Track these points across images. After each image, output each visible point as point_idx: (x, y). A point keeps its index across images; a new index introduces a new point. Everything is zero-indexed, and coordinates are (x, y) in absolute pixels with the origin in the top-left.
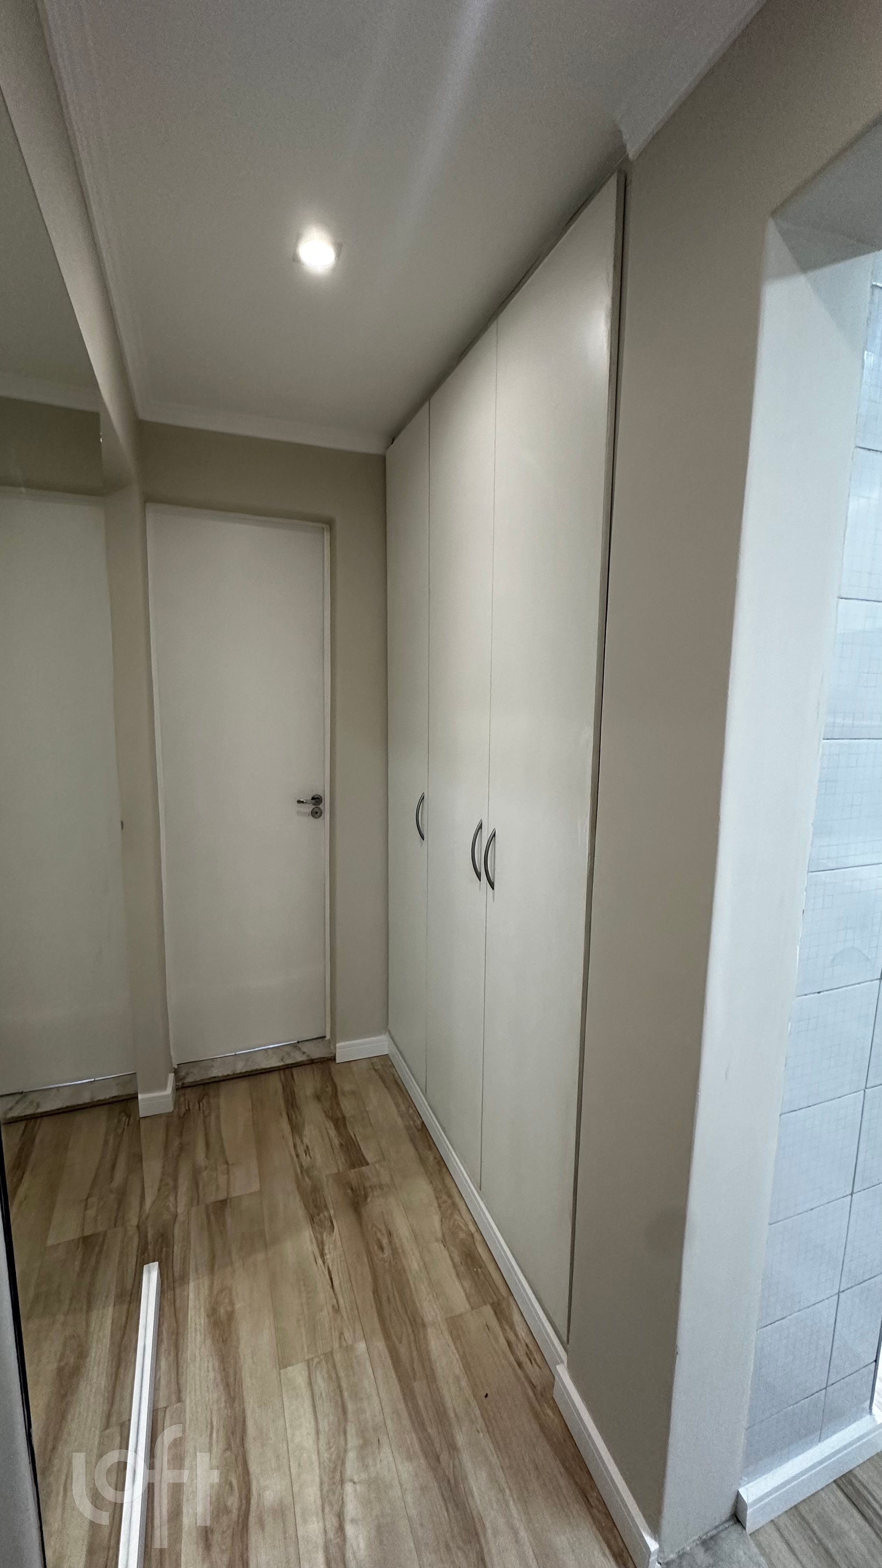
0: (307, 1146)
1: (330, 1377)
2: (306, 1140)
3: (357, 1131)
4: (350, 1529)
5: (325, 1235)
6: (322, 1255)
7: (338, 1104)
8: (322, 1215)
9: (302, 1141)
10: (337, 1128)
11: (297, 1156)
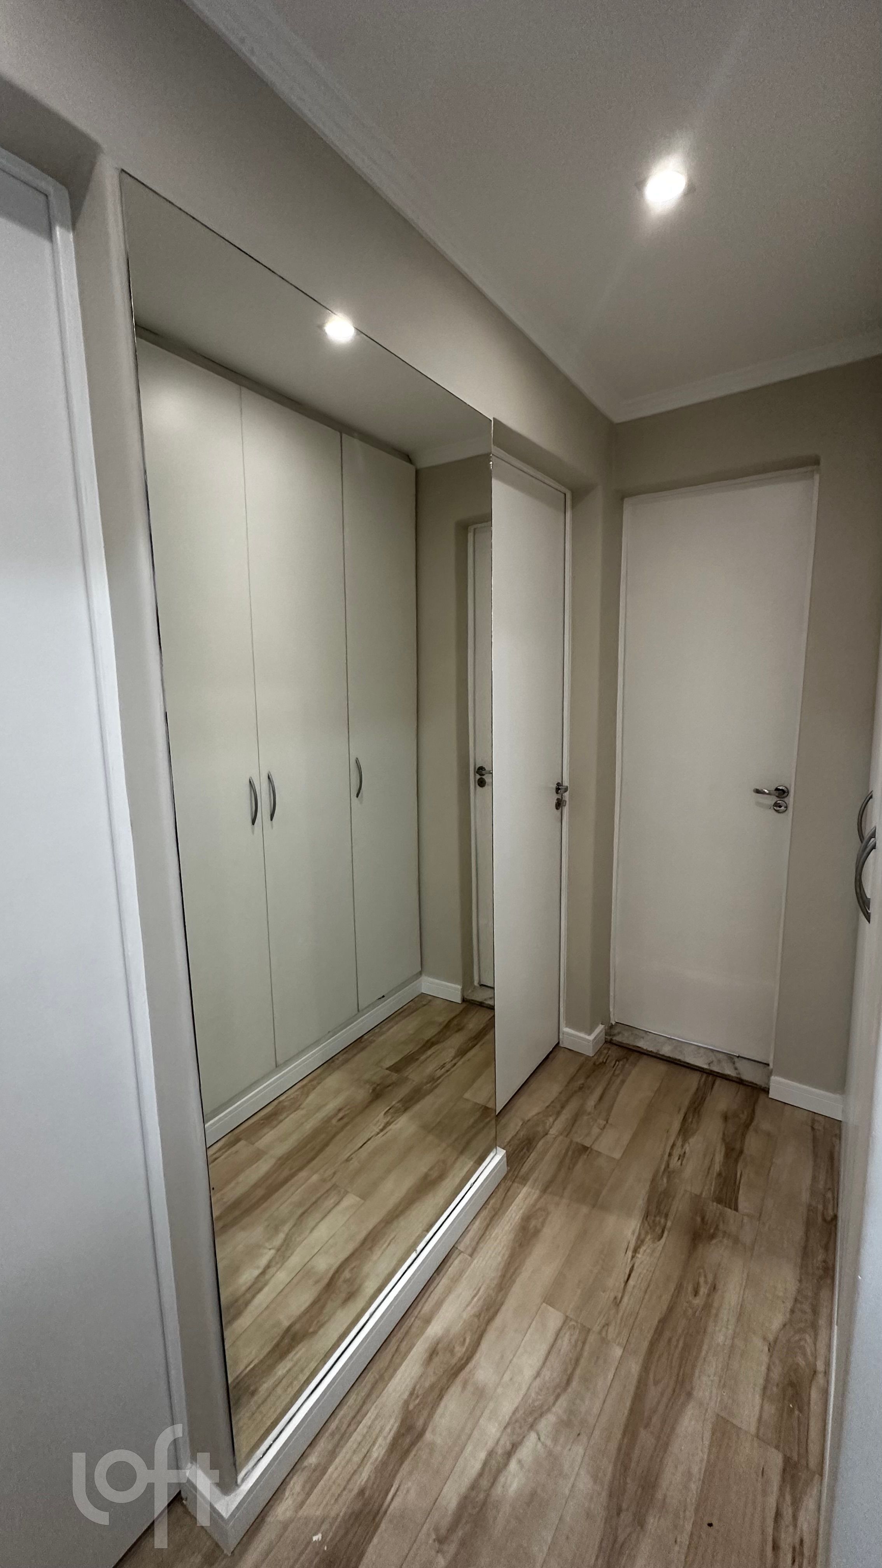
0: (685, 1153)
1: (576, 1346)
2: (687, 1148)
3: (746, 1173)
4: (513, 1465)
5: (649, 1237)
6: (635, 1251)
7: (743, 1135)
8: (658, 1219)
9: (682, 1146)
10: (727, 1156)
11: (670, 1155)
